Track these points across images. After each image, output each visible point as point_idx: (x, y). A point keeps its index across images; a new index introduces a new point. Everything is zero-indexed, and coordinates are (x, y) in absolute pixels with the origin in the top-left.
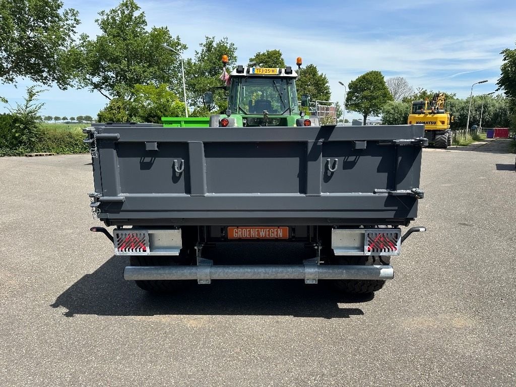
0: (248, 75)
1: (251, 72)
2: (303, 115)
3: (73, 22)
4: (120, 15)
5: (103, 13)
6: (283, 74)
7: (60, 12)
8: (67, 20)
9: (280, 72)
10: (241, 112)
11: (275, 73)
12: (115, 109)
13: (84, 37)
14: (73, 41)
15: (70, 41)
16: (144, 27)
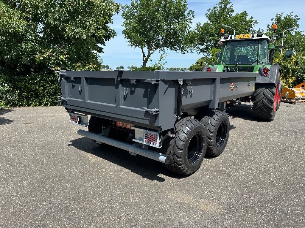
0: (231, 40)
1: (233, 38)
2: (263, 64)
3: (191, 17)
4: (219, 9)
5: (209, 10)
6: (255, 38)
7: (186, 13)
8: (188, 17)
9: (253, 36)
10: (224, 63)
11: (249, 37)
12: (199, 64)
13: (198, 25)
14: (191, 27)
15: (189, 28)
16: (232, 14)
